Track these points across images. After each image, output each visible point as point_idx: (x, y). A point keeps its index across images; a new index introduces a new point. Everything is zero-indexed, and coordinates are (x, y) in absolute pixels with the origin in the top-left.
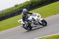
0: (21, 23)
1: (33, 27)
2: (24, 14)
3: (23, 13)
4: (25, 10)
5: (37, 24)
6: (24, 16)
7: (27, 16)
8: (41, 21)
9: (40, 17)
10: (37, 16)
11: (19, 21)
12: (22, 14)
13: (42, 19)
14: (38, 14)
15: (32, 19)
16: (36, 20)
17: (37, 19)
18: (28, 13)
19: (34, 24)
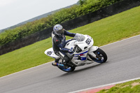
0: (51, 55)
1: (76, 66)
2: (56, 36)
3: (54, 33)
4: (58, 27)
5: (84, 59)
6: (56, 40)
7: (63, 40)
8: (94, 52)
9: (92, 43)
10: (85, 40)
11: (46, 52)
12: (53, 35)
13: (95, 48)
14: (86, 37)
15: (73, 47)
16: (83, 49)
17: (85, 48)
18: (66, 34)
19: (79, 58)
